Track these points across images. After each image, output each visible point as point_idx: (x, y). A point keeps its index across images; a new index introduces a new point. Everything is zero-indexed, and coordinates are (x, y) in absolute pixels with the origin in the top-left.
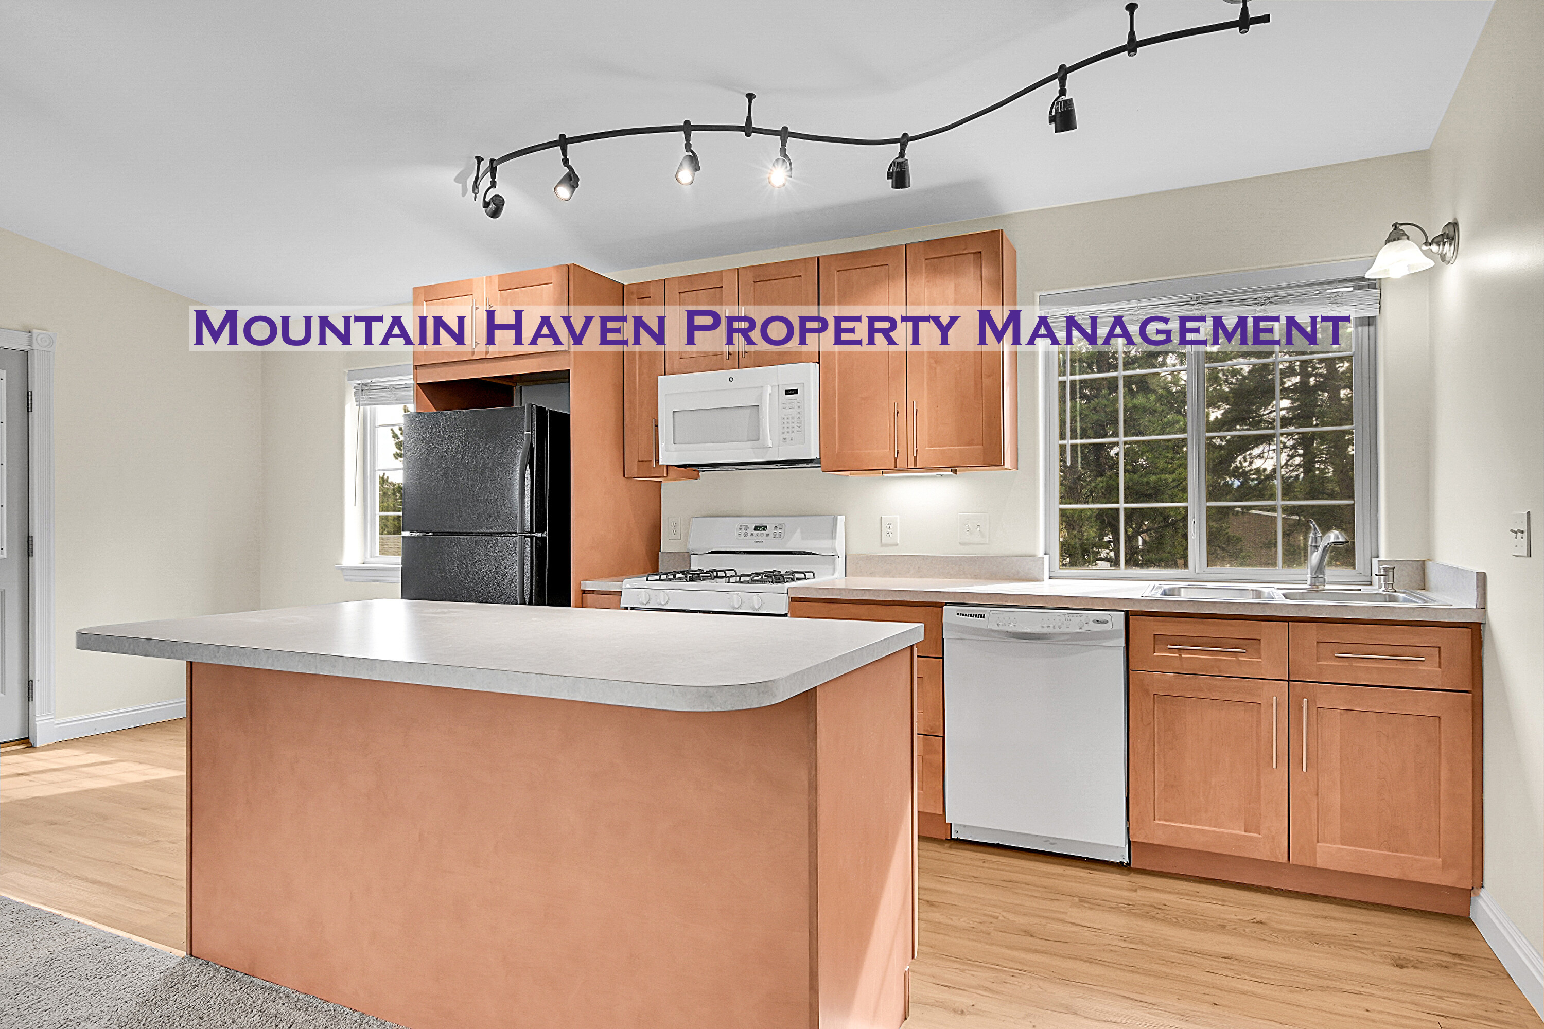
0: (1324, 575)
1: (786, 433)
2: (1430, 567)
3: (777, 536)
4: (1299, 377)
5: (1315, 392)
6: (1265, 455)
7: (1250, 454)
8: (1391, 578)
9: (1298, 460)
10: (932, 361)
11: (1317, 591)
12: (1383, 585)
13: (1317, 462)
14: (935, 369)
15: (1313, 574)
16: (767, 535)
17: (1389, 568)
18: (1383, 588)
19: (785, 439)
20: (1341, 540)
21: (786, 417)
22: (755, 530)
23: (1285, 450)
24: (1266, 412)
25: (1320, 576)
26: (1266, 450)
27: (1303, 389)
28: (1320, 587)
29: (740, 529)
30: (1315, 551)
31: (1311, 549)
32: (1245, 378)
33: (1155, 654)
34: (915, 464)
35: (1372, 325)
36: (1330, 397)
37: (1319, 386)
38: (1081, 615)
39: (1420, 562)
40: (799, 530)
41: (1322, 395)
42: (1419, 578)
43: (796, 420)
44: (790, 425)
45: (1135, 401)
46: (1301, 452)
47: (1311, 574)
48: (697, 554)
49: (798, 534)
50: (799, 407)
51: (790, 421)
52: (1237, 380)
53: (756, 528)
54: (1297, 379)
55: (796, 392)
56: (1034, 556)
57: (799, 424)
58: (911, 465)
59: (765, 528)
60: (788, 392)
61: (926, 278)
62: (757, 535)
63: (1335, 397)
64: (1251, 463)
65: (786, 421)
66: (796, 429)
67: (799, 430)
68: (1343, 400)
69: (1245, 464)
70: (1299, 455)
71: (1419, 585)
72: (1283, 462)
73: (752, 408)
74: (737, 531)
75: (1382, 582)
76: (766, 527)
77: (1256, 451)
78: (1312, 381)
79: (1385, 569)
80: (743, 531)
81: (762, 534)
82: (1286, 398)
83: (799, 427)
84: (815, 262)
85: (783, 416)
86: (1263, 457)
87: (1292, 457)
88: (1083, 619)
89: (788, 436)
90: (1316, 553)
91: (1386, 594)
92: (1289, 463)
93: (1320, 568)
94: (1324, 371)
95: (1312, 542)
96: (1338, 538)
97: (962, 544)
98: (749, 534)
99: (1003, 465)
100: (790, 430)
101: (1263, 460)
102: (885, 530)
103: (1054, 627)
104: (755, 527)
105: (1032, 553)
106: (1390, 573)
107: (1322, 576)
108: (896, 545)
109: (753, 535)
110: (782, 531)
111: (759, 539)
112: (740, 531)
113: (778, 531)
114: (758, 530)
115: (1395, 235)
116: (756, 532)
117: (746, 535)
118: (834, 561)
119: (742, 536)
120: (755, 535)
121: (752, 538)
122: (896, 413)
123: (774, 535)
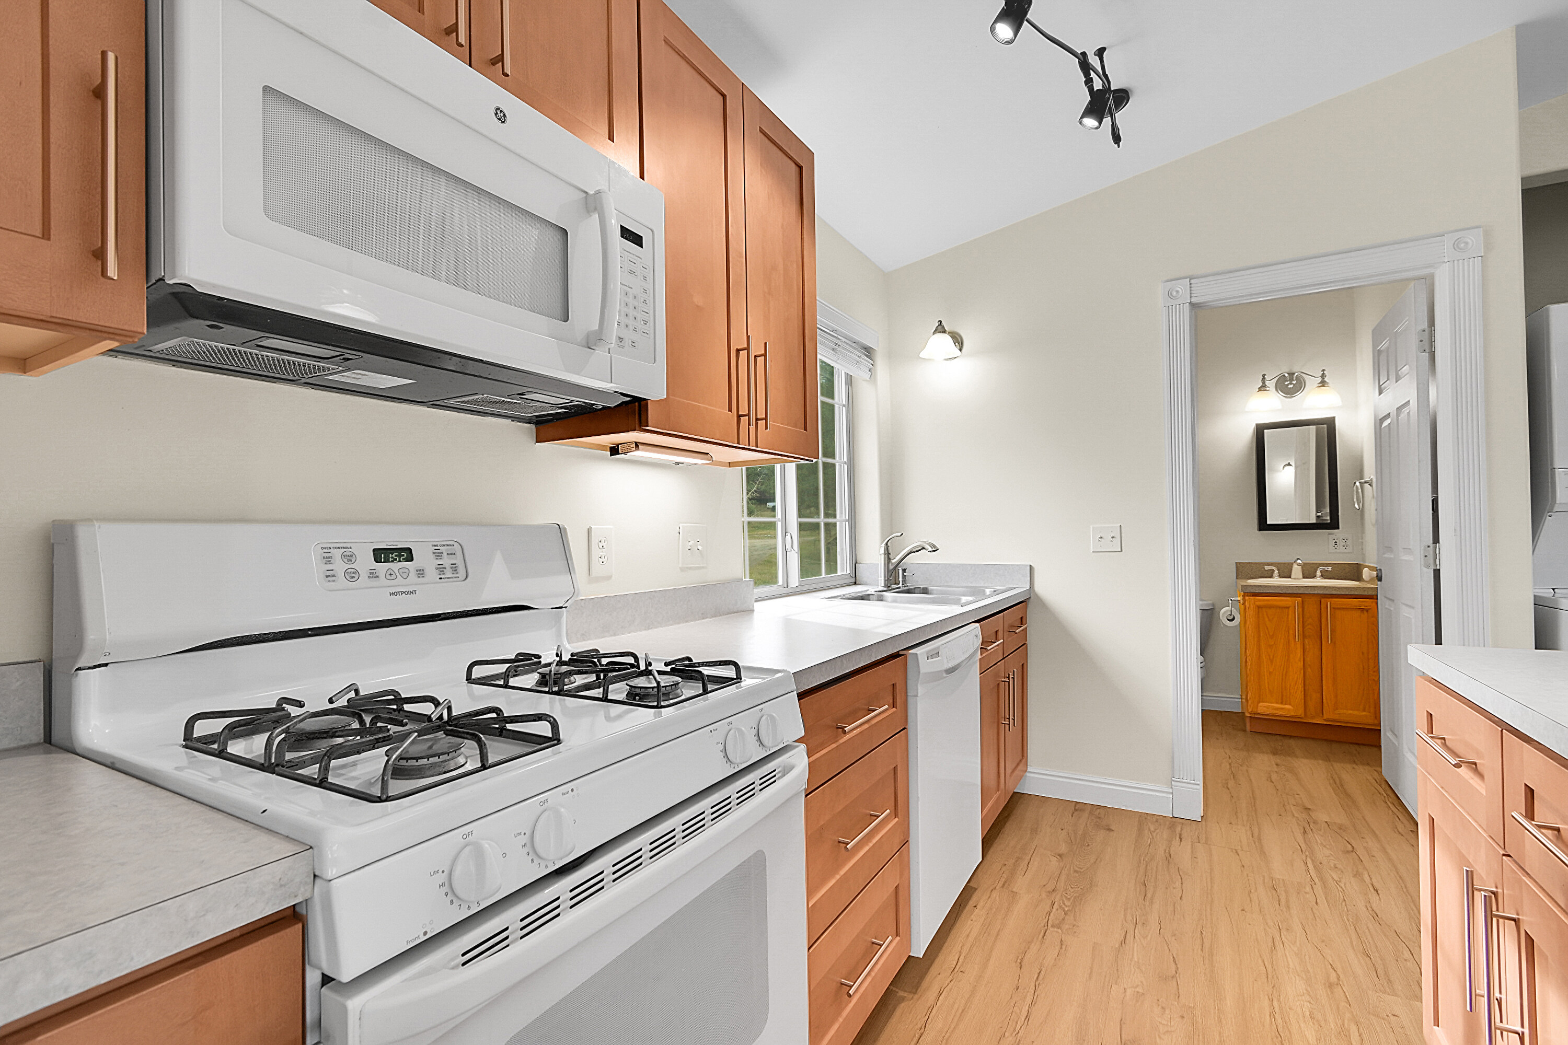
1: (622, 325)
3: (449, 573)
14: (769, 302)
16: (421, 573)
19: (621, 340)
21: (623, 289)
29: (328, 560)
40: (498, 556)
43: (640, 304)
44: (631, 312)
48: (106, 665)
49: (499, 567)
50: (645, 278)
53: (381, 555)
55: (637, 240)
57: (645, 317)
58: (752, 443)
59: (407, 554)
60: (625, 234)
61: (761, 158)
62: (390, 575)
66: (640, 325)
67: (646, 328)
73: (549, 229)
74: (317, 567)
81: (405, 574)
83: (646, 323)
89: (626, 336)
98: (364, 575)
100: (631, 322)
102: (596, 553)
104: (376, 551)
108: (609, 578)
109: (373, 575)
110: (458, 561)
111: (400, 584)
112: (329, 567)
113: (446, 561)
114: (387, 561)
115: (940, 329)
116: (383, 567)
117: (352, 575)
118: (560, 617)
119: (341, 581)
120: (382, 575)
121: (374, 583)
122: (738, 351)
123: (441, 569)
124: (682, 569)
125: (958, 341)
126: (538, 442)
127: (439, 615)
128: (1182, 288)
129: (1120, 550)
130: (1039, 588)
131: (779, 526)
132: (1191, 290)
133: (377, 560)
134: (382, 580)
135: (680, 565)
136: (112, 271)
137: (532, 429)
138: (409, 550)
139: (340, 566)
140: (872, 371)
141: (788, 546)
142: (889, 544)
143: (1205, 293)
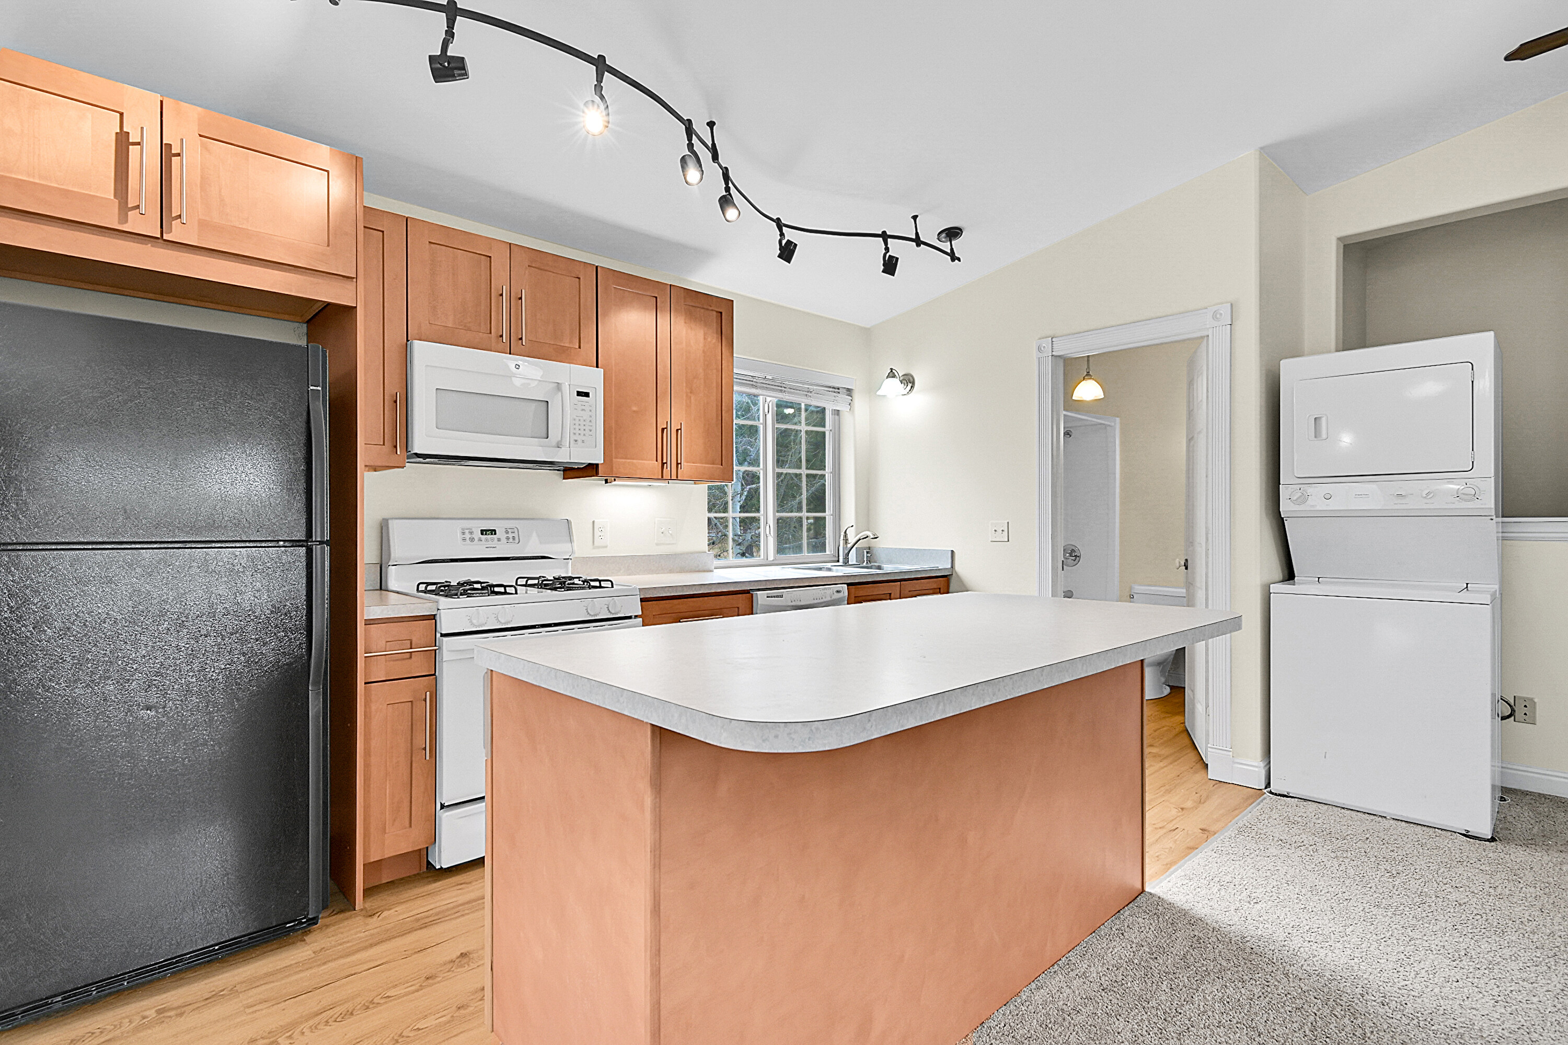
1: (577, 434)
14: (690, 397)
16: (499, 540)
19: (576, 441)
21: (577, 418)
29: (464, 533)
34: (677, 477)
38: (830, 588)
40: (534, 534)
43: (587, 423)
44: (582, 428)
48: (396, 565)
50: (591, 411)
51: (582, 423)
53: (482, 532)
55: (587, 395)
57: (590, 428)
58: (674, 477)
59: (493, 532)
60: (579, 394)
61: (685, 319)
65: (577, 422)
66: (587, 432)
67: (591, 433)
73: (540, 403)
83: (591, 431)
84: (593, 270)
85: (575, 417)
89: (579, 438)
100: (582, 432)
102: (597, 533)
104: (481, 530)
108: (606, 547)
109: (480, 540)
110: (516, 535)
111: (490, 544)
112: (464, 536)
113: (510, 535)
114: (486, 534)
115: (892, 374)
116: (484, 537)
117: (472, 540)
118: (568, 563)
119: (468, 541)
120: (483, 540)
121: (481, 543)
122: (663, 429)
123: (508, 538)
124: (657, 544)
125: (908, 380)
126: (564, 479)
127: (509, 558)
128: (1046, 343)
129: (1006, 540)
130: (958, 567)
131: (762, 518)
132: (1052, 344)
133: (482, 534)
134: (483, 542)
135: (656, 541)
136: (398, 453)
137: (561, 474)
138: (495, 530)
139: (468, 536)
140: (852, 404)
141: (768, 533)
142: (847, 532)
143: (1063, 348)
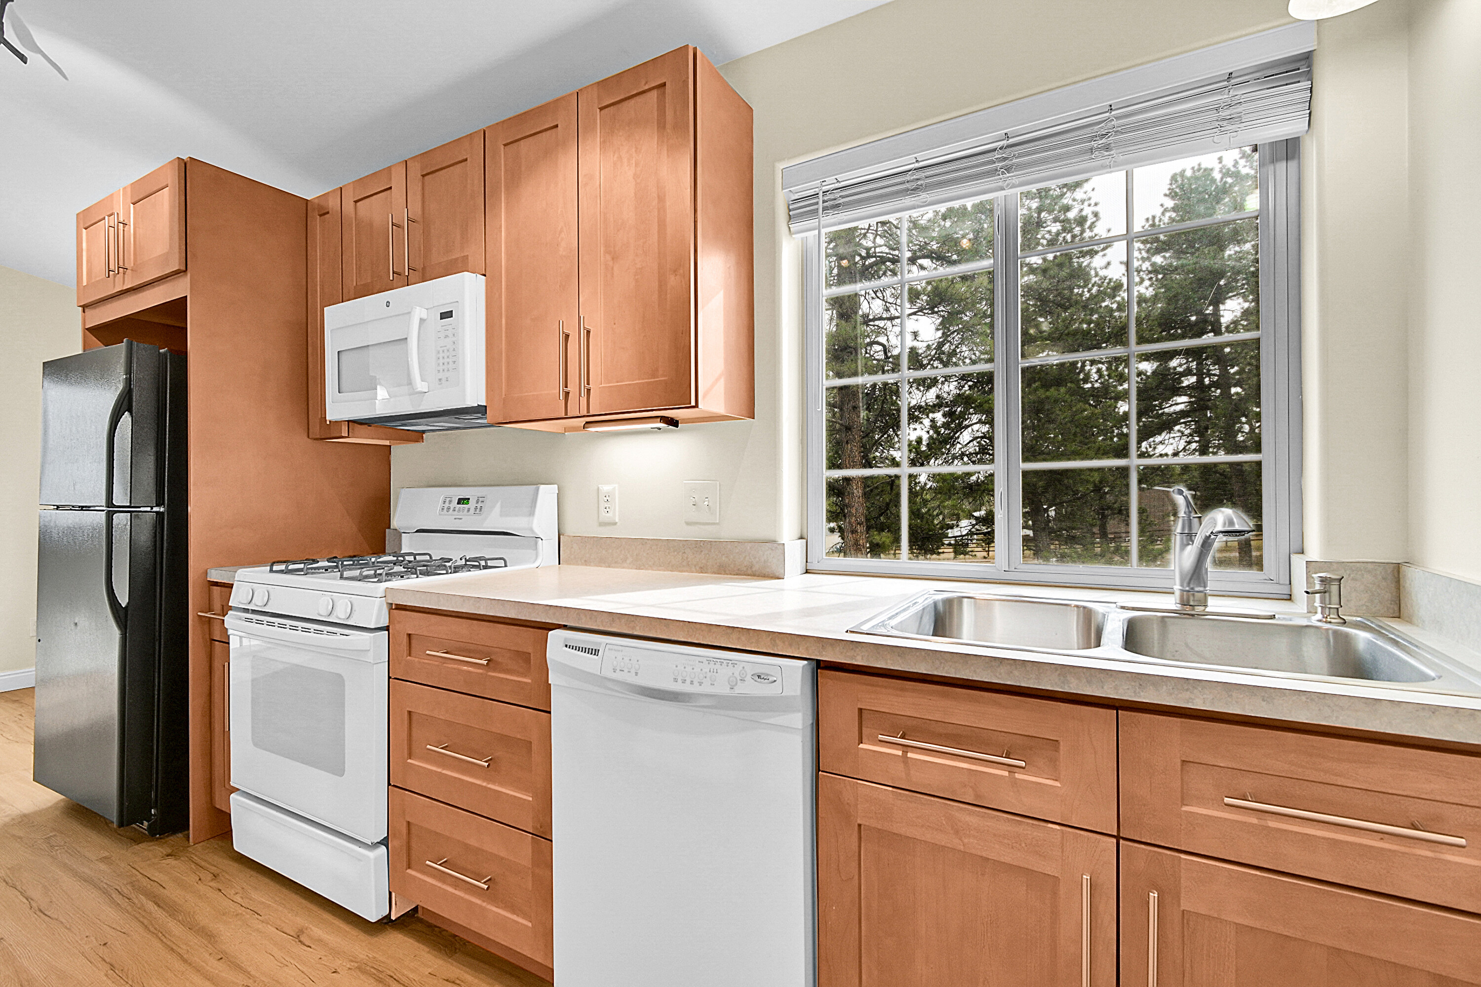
0: (1205, 587)
1: (441, 371)
2: (1414, 578)
3: (478, 510)
4: (1195, 377)
5: (1210, 389)
6: (1166, 442)
7: (1154, 441)
8: (1335, 598)
9: (1194, 446)
10: (608, 257)
11: (1193, 615)
12: (1319, 609)
13: (1211, 447)
15: (1185, 585)
16: (469, 510)
17: (1331, 580)
18: (1319, 616)
19: (440, 380)
20: (1237, 527)
21: (441, 350)
22: (458, 504)
23: (1183, 438)
24: (1167, 405)
25: (1197, 589)
26: (1167, 437)
27: (1199, 387)
28: (1199, 609)
29: (444, 502)
30: (1189, 544)
31: (1182, 540)
32: (1148, 377)
33: (861, 746)
34: (588, 409)
35: (1293, 158)
36: (1221, 394)
37: (1213, 384)
39: (1390, 569)
40: (499, 504)
41: (1215, 392)
42: (1388, 596)
43: (451, 353)
44: (446, 361)
45: (1048, 393)
46: (1197, 439)
47: (1182, 585)
48: (407, 533)
49: (497, 509)
50: (454, 335)
51: (446, 354)
52: (1142, 379)
53: (460, 501)
54: (1193, 379)
55: (450, 314)
56: (774, 541)
57: (454, 359)
58: (583, 411)
59: (468, 501)
60: (443, 315)
62: (459, 510)
63: (1226, 394)
64: (1155, 448)
65: (441, 355)
66: (451, 365)
67: (454, 366)
68: (1233, 395)
69: (1150, 450)
70: (1196, 442)
71: (1388, 608)
72: (1181, 448)
74: (441, 504)
75: (1317, 604)
76: (469, 499)
77: (1158, 439)
78: (1207, 381)
79: (1323, 580)
80: (447, 505)
81: (464, 509)
82: (1185, 395)
83: (454, 363)
84: (481, 138)
85: (439, 348)
86: (1164, 443)
87: (1189, 443)
88: (737, 671)
89: (443, 376)
90: (1189, 547)
91: (1327, 630)
92: (1187, 448)
93: (1197, 574)
94: (1217, 372)
95: (1183, 528)
96: (1231, 523)
97: (688, 524)
98: (451, 509)
99: (696, 406)
100: (446, 367)
101: (1164, 446)
102: (603, 505)
103: (692, 683)
104: (459, 499)
105: (773, 538)
106: (1334, 588)
107: (1201, 589)
109: (455, 510)
110: (484, 505)
113: (479, 505)
118: (537, 544)
121: (454, 513)
122: (567, 336)
123: (476, 508)
